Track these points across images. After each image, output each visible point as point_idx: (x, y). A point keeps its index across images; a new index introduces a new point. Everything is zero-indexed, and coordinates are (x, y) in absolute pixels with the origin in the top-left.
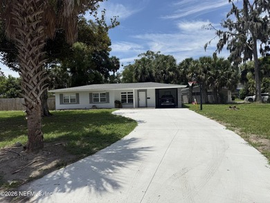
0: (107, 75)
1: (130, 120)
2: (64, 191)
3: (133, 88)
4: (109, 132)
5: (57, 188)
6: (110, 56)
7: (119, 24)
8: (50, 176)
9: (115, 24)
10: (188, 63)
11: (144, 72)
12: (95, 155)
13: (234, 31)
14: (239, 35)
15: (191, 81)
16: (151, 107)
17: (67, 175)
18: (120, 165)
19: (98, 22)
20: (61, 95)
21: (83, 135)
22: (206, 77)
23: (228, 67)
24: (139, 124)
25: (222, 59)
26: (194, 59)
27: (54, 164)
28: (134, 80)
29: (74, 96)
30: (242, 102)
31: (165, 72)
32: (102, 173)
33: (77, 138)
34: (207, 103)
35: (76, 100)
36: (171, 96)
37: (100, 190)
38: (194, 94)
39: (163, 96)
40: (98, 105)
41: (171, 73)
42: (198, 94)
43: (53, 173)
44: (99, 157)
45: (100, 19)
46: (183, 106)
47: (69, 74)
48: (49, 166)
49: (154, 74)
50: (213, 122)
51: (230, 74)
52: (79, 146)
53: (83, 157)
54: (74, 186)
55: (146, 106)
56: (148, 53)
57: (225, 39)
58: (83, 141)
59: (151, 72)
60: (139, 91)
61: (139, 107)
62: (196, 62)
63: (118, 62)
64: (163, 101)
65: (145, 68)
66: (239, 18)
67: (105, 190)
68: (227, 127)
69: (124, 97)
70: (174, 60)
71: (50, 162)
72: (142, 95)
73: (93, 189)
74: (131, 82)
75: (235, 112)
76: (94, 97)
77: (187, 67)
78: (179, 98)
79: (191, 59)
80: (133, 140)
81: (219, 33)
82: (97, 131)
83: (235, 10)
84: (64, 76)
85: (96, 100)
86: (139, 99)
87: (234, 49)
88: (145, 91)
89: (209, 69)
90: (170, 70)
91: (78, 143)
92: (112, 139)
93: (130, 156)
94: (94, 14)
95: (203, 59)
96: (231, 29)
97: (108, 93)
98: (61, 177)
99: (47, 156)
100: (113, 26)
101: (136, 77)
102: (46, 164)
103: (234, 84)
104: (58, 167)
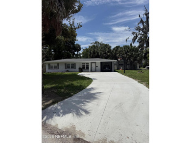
0: (74, 54)
1: (89, 78)
2: (59, 116)
3: (89, 61)
4: (79, 85)
5: (55, 114)
6: (76, 44)
7: (82, 26)
8: (50, 108)
9: (80, 26)
10: (118, 49)
11: (94, 53)
12: (72, 97)
13: (141, 32)
14: (143, 34)
15: (119, 58)
16: (98, 71)
17: (59, 107)
18: (87, 102)
19: (70, 25)
20: (49, 64)
21: (65, 86)
22: (127, 56)
23: (138, 51)
24: (94, 80)
25: (135, 47)
26: (121, 46)
27: (51, 101)
28: (89, 57)
29: (56, 65)
30: (144, 69)
31: (105, 53)
32: (78, 106)
33: (61, 88)
34: (127, 69)
35: (57, 67)
36: (109, 66)
37: (79, 115)
38: (120, 65)
39: (105, 66)
40: (69, 70)
41: (108, 54)
42: (122, 65)
43: (52, 106)
44: (75, 98)
45: (72, 23)
46: (115, 71)
47: (53, 53)
48: (49, 103)
49: (99, 54)
50: (131, 79)
51: (139, 55)
52: (63, 92)
53: (67, 98)
54: (64, 113)
55: (96, 71)
56: (96, 43)
57: (136, 37)
58: (65, 90)
59: (98, 53)
60: (92, 63)
61: (92, 71)
62: (122, 48)
63: (80, 47)
64: (105, 68)
65: (95, 51)
66: (143, 26)
67: (82, 114)
68: (139, 82)
69: (84, 66)
70: (110, 47)
71: (49, 101)
72: (94, 65)
73: (75, 114)
74: (87, 58)
75: (142, 74)
76: (67, 66)
77: (117, 51)
78: (113, 67)
79: (119, 46)
80: (92, 89)
81: (134, 33)
82: (72, 84)
83: (142, 21)
84: (50, 54)
85: (69, 67)
86: (92, 67)
87: (141, 42)
88: (95, 63)
89: (128, 52)
90: (108, 52)
91: (63, 90)
92: (81, 88)
93: (92, 97)
94: (69, 20)
95: (126, 47)
96: (139, 31)
97: (75, 64)
98: (56, 109)
99: (47, 97)
100: (79, 28)
101: (90, 55)
102: (47, 102)
103: (141, 60)
104: (53, 103)
